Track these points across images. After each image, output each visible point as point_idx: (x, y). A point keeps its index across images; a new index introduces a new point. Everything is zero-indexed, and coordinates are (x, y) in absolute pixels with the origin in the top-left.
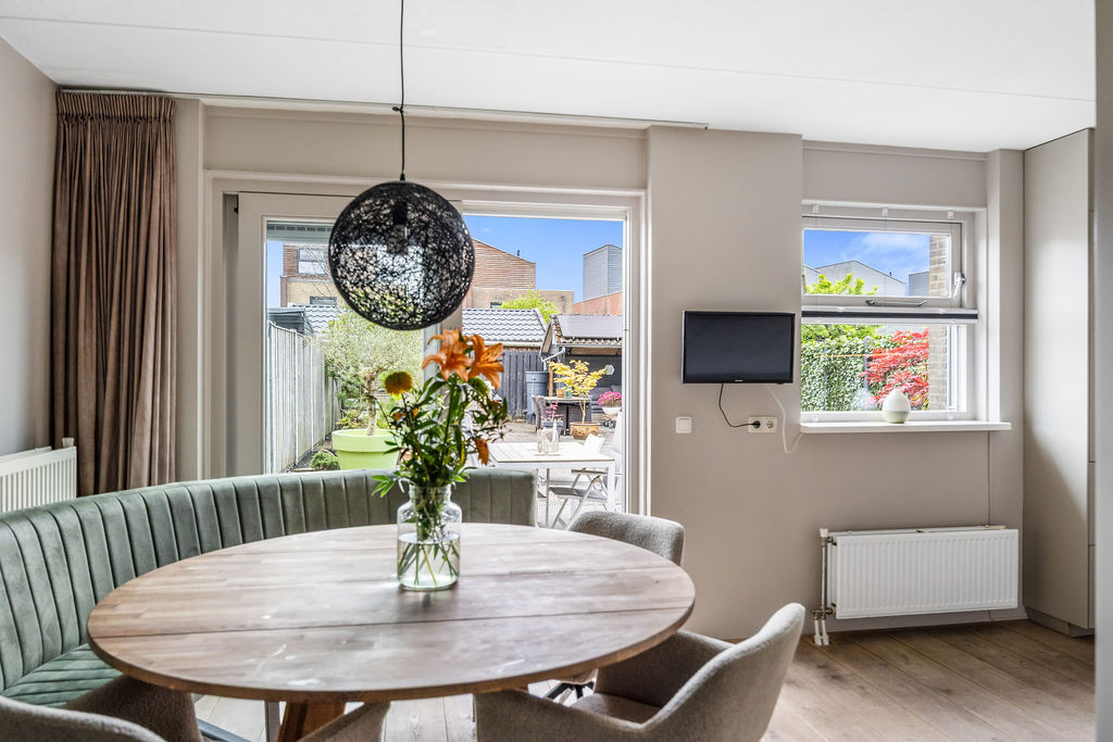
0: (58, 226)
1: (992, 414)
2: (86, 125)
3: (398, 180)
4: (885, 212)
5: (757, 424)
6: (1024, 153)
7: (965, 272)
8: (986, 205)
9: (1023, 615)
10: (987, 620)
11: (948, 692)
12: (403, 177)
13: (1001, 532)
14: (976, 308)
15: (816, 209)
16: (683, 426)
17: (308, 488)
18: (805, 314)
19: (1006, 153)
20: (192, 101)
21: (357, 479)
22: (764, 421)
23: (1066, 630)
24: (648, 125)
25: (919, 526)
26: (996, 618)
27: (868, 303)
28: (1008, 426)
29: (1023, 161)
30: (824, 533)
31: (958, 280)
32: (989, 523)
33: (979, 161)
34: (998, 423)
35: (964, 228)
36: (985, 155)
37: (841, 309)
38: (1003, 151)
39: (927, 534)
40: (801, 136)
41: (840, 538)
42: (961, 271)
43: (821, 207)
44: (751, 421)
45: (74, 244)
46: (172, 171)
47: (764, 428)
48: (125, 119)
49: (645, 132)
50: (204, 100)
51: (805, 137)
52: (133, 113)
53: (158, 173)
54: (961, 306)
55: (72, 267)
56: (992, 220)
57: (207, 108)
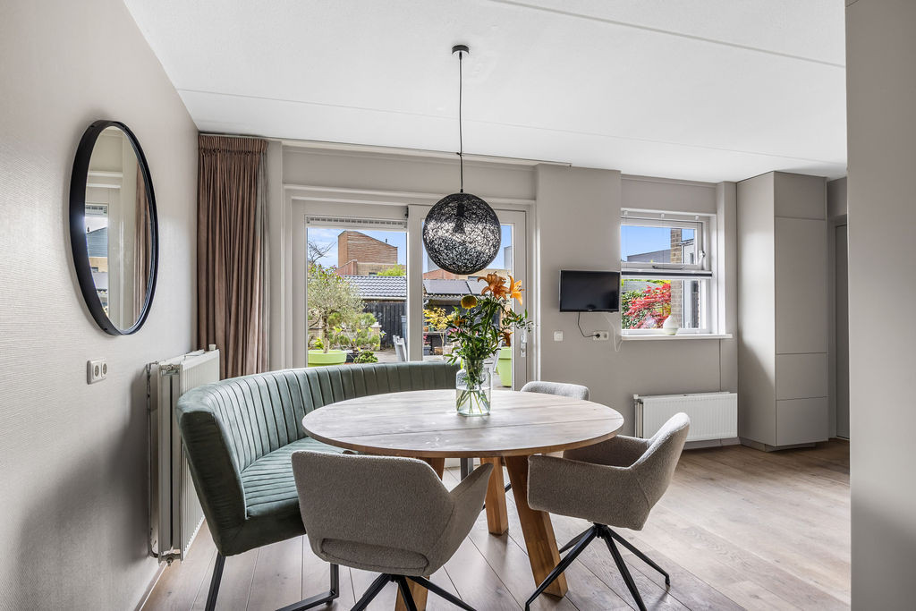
0: (201, 216)
1: (721, 329)
2: (216, 155)
3: (459, 192)
4: (663, 215)
5: (598, 336)
6: (736, 183)
7: (705, 250)
8: (716, 213)
9: (738, 442)
10: (719, 445)
11: (712, 479)
12: (462, 191)
13: (727, 394)
14: (710, 270)
15: (626, 213)
16: (558, 336)
17: (355, 373)
18: (624, 273)
19: (727, 183)
20: (278, 142)
21: (382, 368)
22: (601, 334)
23: (763, 448)
24: (537, 163)
25: (685, 393)
26: (725, 444)
27: (654, 267)
28: (730, 336)
29: (737, 190)
30: (636, 397)
31: (701, 254)
32: (721, 390)
33: (712, 188)
34: (724, 334)
35: (704, 226)
36: (716, 184)
37: (640, 271)
38: (726, 182)
39: (690, 397)
40: (619, 171)
41: (645, 400)
42: (702, 249)
43: (629, 212)
44: (595, 333)
45: (211, 228)
46: (267, 185)
47: (602, 338)
48: (240, 152)
49: (534, 167)
50: (284, 142)
51: (622, 173)
52: (243, 148)
53: (259, 185)
54: (703, 269)
55: (210, 242)
56: (720, 220)
57: (285, 147)
